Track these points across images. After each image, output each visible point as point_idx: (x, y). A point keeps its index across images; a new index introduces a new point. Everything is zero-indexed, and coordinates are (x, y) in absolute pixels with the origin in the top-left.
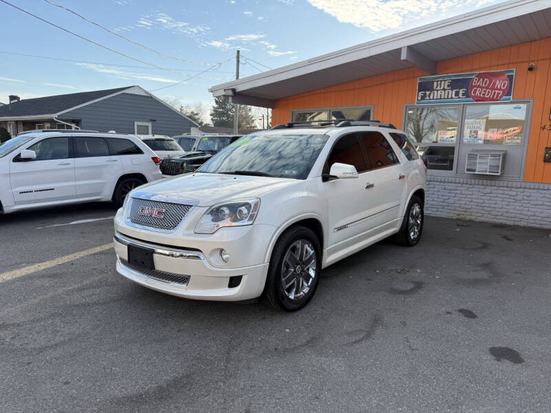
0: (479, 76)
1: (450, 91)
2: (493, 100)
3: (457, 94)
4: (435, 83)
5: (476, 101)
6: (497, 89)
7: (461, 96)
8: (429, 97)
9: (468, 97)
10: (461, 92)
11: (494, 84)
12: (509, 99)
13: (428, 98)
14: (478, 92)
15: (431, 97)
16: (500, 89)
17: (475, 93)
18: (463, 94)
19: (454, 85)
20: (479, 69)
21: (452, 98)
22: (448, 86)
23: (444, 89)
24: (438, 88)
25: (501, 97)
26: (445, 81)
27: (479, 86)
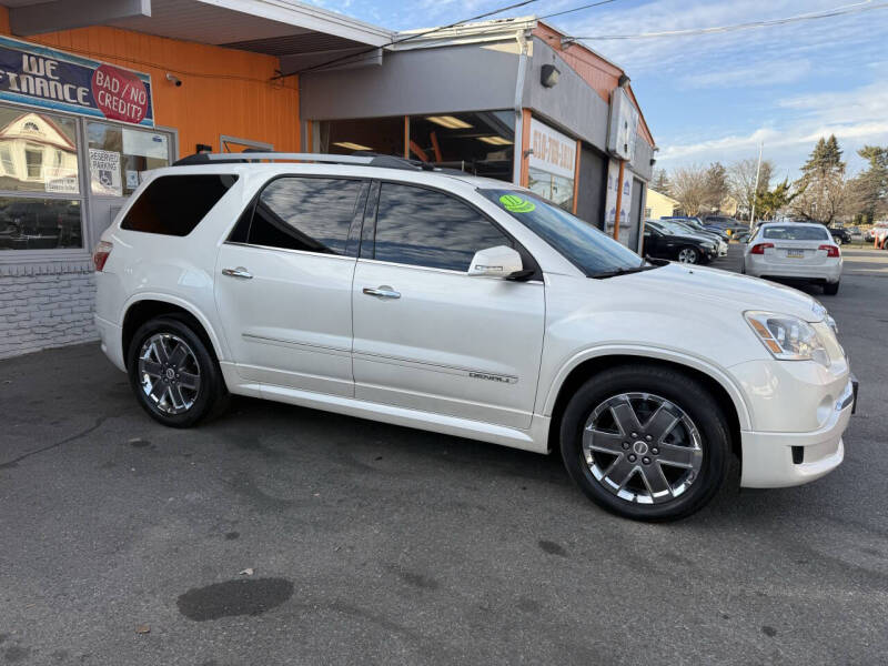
0: (104, 69)
1: (59, 85)
2: (130, 120)
3: (73, 95)
4: (25, 58)
5: (108, 117)
6: (133, 102)
7: (80, 99)
8: (19, 86)
9: (93, 105)
10: (81, 92)
11: (128, 93)
12: (151, 124)
13: (17, 89)
14: (107, 101)
15: (24, 89)
16: (137, 104)
17: (103, 101)
18: (85, 99)
19: (65, 73)
20: (101, 56)
21: (64, 100)
22: (53, 72)
23: (45, 77)
24: (35, 72)
25: (142, 117)
26: (45, 59)
27: (106, 90)
